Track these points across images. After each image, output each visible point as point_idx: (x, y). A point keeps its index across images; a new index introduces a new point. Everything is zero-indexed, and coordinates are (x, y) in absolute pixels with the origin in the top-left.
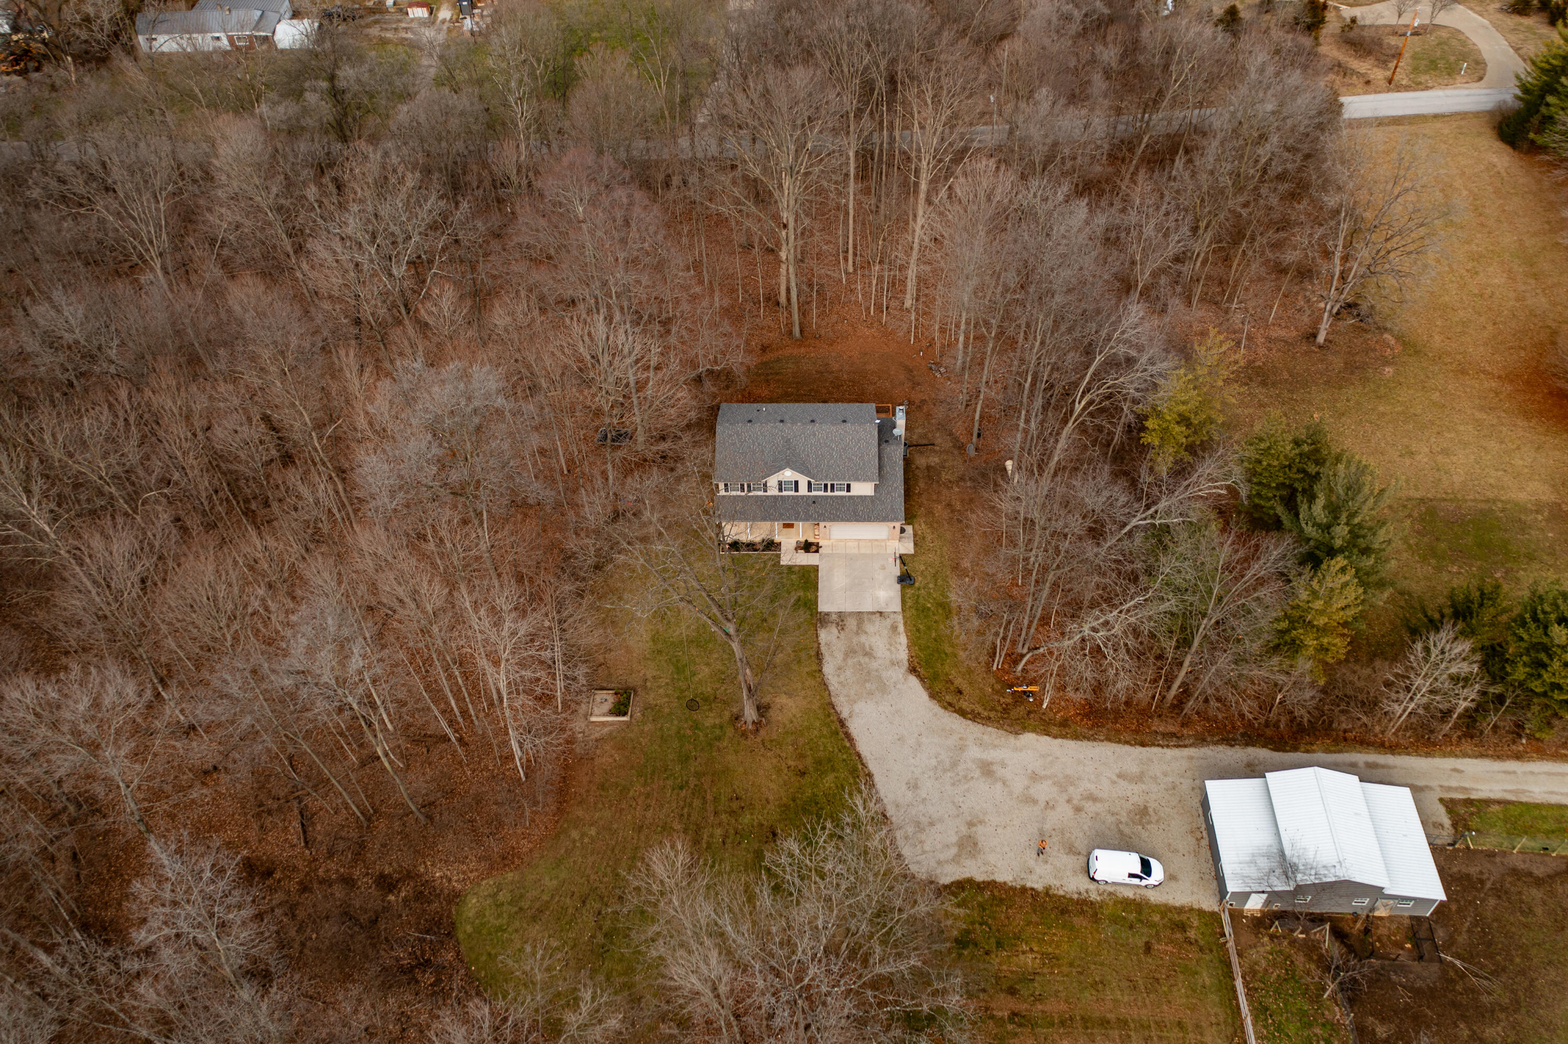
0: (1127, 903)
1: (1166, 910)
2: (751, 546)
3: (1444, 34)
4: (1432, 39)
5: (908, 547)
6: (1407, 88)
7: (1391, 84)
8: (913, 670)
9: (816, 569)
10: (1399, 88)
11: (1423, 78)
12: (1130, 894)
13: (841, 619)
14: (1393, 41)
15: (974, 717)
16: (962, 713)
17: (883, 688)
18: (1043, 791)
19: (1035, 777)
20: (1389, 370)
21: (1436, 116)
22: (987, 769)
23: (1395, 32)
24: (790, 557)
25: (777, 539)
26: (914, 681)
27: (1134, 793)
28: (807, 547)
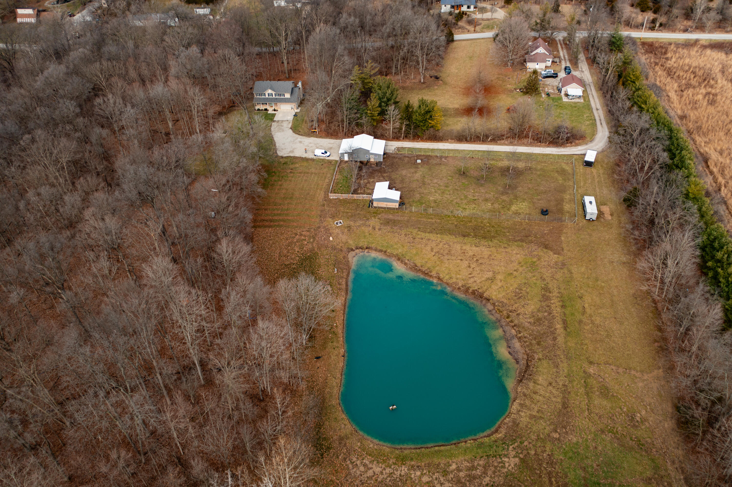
0: (321, 159)
1: (328, 160)
2: (262, 110)
3: (496, 20)
4: (492, 21)
5: (298, 111)
6: (479, 32)
7: (475, 31)
8: (291, 128)
9: (275, 114)
10: (477, 32)
11: (484, 30)
12: (322, 158)
13: (278, 121)
14: (480, 22)
15: (301, 135)
16: (299, 134)
17: (283, 131)
18: (310, 145)
19: (310, 143)
20: (436, 87)
21: (483, 38)
22: (300, 142)
23: (483, 20)
24: (270, 111)
25: (268, 109)
26: (291, 130)
27: (331, 146)
28: (275, 110)
